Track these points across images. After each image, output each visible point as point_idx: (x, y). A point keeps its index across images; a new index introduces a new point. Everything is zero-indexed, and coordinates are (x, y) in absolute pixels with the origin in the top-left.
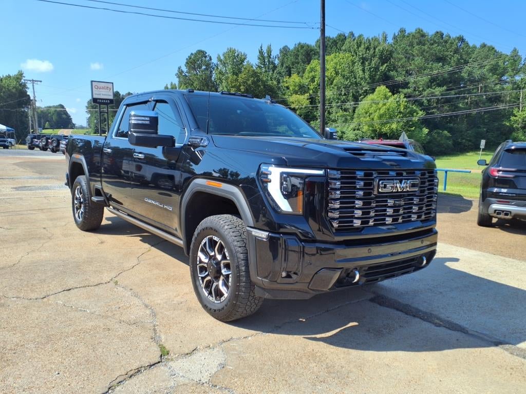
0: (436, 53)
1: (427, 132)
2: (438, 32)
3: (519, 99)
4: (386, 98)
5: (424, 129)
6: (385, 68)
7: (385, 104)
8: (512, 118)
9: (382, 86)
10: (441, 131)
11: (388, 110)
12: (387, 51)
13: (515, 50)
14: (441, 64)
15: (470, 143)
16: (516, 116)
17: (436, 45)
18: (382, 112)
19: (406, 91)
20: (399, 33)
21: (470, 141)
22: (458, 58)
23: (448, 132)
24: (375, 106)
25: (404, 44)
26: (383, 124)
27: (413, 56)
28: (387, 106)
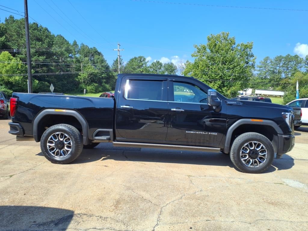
0: (37, 36)
1: (38, 83)
2: (35, 23)
3: (81, 67)
4: (10, 59)
5: (36, 80)
6: (4, 39)
7: (9, 64)
8: (79, 77)
9: (6, 51)
10: (44, 82)
11: (12, 67)
12: (3, 28)
13: (75, 41)
14: (41, 43)
15: (60, 89)
16: (80, 76)
17: (37, 31)
18: (8, 68)
19: (20, 56)
20: (10, 18)
21: (60, 88)
22: (48, 41)
23: (48, 83)
24: (2, 64)
25: (15, 25)
26: (10, 77)
27: (22, 35)
28: (11, 65)
